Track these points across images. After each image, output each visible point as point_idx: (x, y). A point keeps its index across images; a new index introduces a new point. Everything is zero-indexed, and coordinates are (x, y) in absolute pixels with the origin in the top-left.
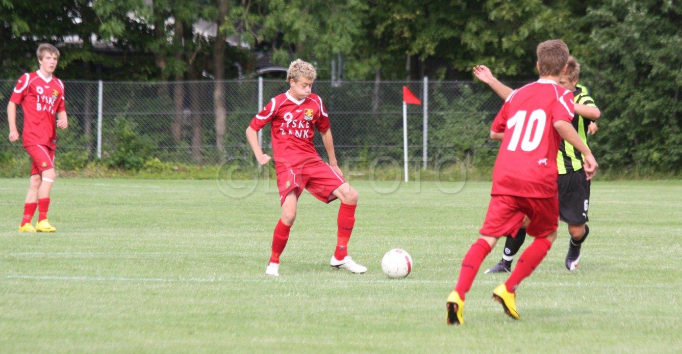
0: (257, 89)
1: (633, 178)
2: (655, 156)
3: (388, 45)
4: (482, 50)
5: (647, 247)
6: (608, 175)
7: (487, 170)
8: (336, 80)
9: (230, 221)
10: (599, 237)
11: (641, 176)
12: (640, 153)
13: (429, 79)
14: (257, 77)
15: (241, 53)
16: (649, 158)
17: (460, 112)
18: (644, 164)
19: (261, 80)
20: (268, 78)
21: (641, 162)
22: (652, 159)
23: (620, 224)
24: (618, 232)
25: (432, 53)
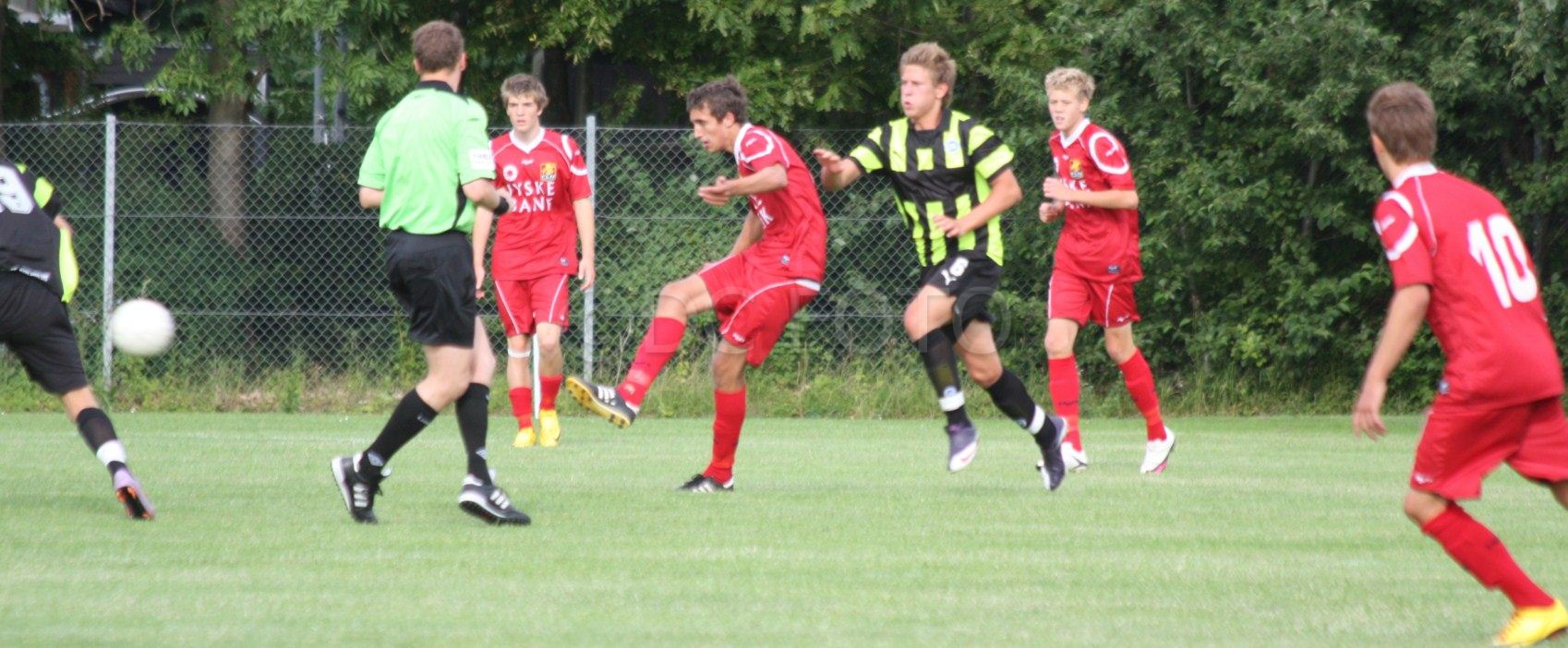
0: (100, 148)
1: (1190, 408)
2: (1251, 343)
3: (481, 22)
4: (749, 35)
5: (1271, 614)
6: (1117, 398)
7: (767, 383)
8: (327, 123)
9: (44, 535)
10: (1126, 585)
11: (1212, 404)
12: (1207, 336)
13: (600, 122)
14: (99, 114)
15: (50, 44)
16: (1234, 350)
17: (688, 217)
18: (1218, 367)
19: (111, 120)
20: (132, 116)
21: (1211, 361)
22: (1242, 353)
23: (1180, 544)
24: (1179, 569)
25: (604, 41)
